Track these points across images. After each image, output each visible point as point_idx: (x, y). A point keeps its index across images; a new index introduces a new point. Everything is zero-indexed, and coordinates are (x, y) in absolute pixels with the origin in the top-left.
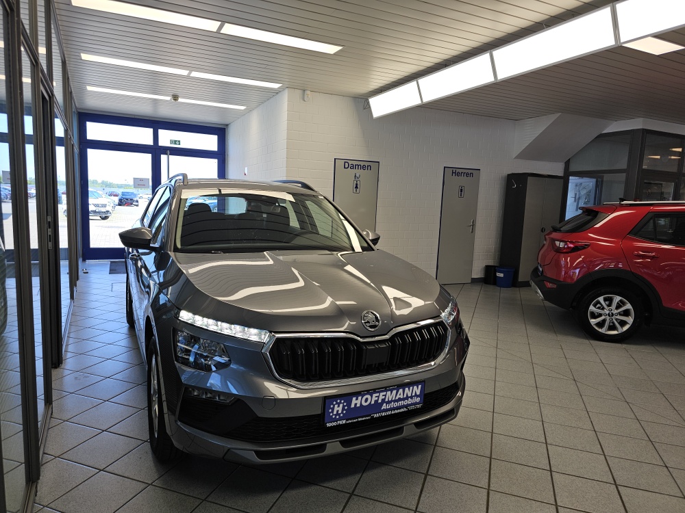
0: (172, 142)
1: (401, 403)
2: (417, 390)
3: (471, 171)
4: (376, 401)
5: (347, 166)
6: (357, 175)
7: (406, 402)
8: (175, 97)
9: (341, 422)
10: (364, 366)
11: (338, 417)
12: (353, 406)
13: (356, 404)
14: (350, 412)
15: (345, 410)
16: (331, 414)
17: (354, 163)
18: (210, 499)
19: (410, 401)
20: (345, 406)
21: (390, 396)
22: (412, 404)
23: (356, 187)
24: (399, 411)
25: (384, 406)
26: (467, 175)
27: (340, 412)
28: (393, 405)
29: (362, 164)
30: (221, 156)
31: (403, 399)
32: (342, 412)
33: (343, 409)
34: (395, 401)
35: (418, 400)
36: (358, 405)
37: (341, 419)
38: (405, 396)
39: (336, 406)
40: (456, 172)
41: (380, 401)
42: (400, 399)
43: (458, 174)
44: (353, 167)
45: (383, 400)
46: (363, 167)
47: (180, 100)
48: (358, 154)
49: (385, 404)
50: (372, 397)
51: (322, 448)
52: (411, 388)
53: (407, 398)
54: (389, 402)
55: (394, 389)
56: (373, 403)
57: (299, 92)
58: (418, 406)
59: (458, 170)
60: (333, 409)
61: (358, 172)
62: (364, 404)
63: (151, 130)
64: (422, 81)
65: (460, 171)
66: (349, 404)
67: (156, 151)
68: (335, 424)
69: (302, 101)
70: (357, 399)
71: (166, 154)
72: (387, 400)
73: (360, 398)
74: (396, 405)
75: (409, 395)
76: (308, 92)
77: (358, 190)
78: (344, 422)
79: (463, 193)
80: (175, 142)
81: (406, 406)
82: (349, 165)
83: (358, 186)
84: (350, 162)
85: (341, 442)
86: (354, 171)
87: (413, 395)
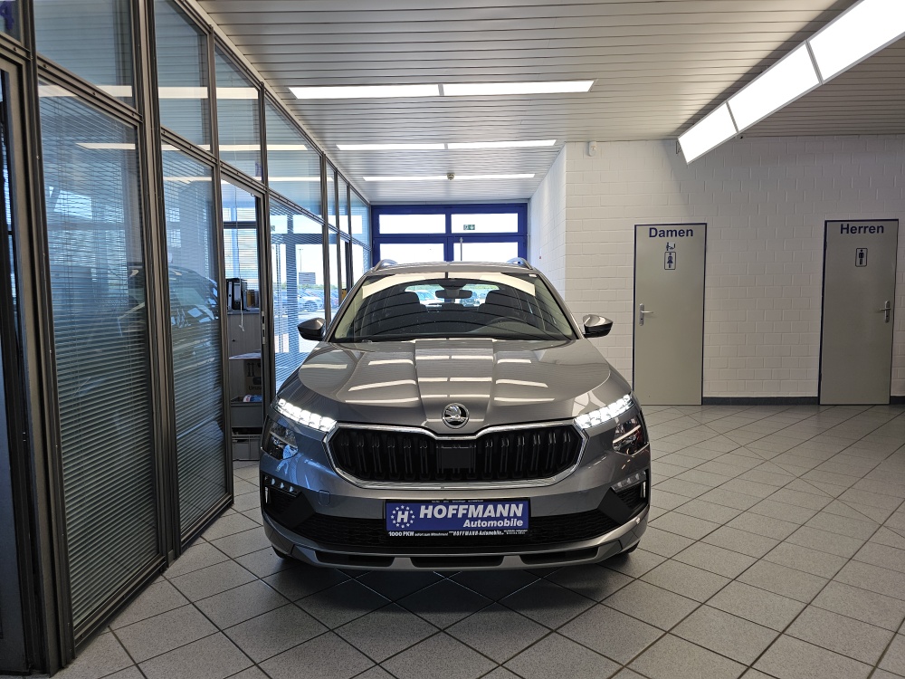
0: (465, 227)
1: (492, 523)
2: (518, 510)
3: (880, 224)
4: (455, 516)
5: (653, 232)
6: (671, 245)
7: (500, 524)
8: (451, 175)
9: (407, 534)
10: (440, 470)
11: (403, 527)
12: (422, 516)
13: (426, 515)
14: (419, 523)
15: (413, 519)
16: (394, 522)
17: (666, 228)
18: (297, 603)
19: (506, 523)
20: (412, 515)
21: (474, 511)
22: (510, 528)
23: (670, 262)
24: (491, 533)
25: (467, 524)
26: (872, 230)
27: (406, 520)
28: (479, 524)
29: (678, 228)
30: (521, 238)
31: (496, 519)
32: (409, 522)
33: (410, 518)
34: (482, 519)
35: (520, 523)
36: (429, 516)
37: (407, 529)
38: (498, 515)
39: (400, 513)
40: (848, 227)
41: (460, 516)
42: (489, 519)
43: (853, 230)
44: (663, 234)
45: (465, 516)
46: (681, 233)
47: (456, 178)
48: (673, 215)
49: (468, 521)
50: (447, 509)
51: (389, 561)
52: (507, 506)
53: (502, 518)
54: (473, 519)
55: (480, 503)
56: (450, 516)
57: (581, 146)
58: (520, 532)
59: (851, 225)
60: (396, 515)
61: (672, 240)
62: (437, 516)
63: (443, 217)
64: (733, 101)
65: (857, 225)
66: (417, 513)
67: (448, 240)
68: (400, 534)
69: (586, 156)
70: (427, 508)
71: (458, 242)
72: (470, 516)
73: (431, 507)
74: (484, 525)
75: (505, 514)
76: (594, 144)
77: (673, 265)
78: (412, 534)
79: (864, 259)
80: (469, 227)
81: (502, 529)
82: (654, 231)
83: (673, 260)
84: (659, 228)
85: (412, 558)
86: (665, 239)
87: (512, 515)
